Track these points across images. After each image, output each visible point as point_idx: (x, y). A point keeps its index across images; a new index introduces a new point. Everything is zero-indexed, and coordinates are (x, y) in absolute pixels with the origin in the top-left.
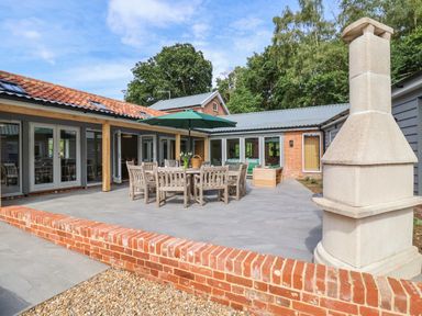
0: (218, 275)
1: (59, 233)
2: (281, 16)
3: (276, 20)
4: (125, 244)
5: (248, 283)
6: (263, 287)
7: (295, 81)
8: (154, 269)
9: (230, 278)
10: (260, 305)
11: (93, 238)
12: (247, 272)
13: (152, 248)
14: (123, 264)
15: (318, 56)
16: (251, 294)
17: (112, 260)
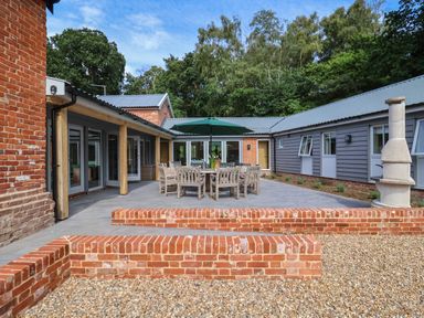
0: (363, 220)
1: (220, 221)
2: (207, 29)
3: (202, 32)
4: (296, 216)
5: (380, 221)
6: (386, 220)
7: (219, 91)
8: (320, 227)
9: (370, 220)
10: (385, 229)
11: (263, 217)
12: (379, 215)
13: (318, 215)
14: (293, 230)
15: (239, 72)
16: (381, 225)
17: (283, 229)
